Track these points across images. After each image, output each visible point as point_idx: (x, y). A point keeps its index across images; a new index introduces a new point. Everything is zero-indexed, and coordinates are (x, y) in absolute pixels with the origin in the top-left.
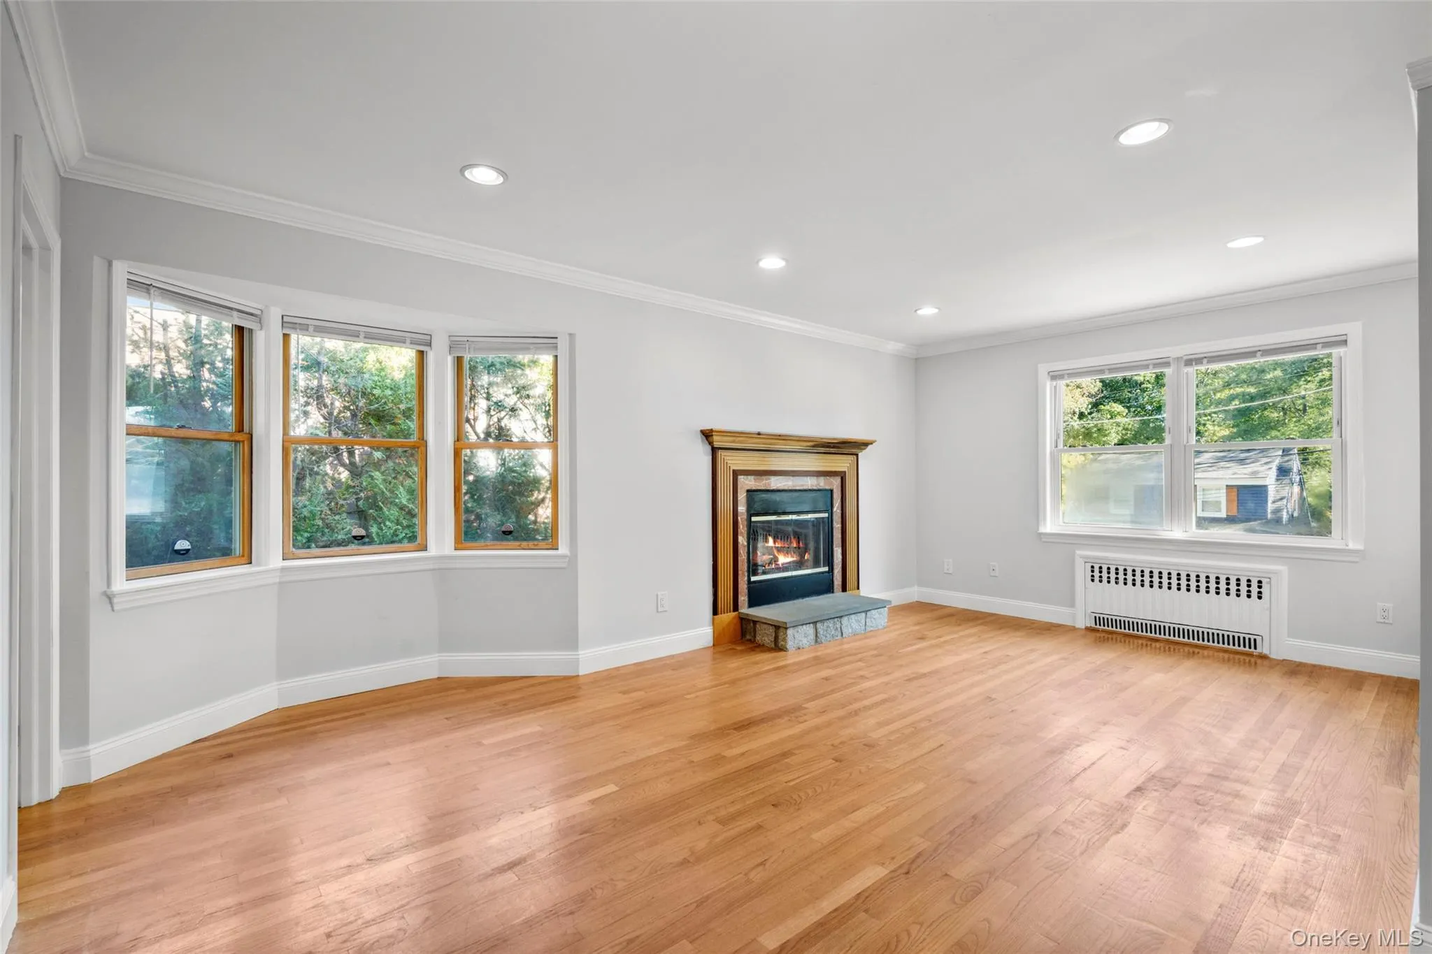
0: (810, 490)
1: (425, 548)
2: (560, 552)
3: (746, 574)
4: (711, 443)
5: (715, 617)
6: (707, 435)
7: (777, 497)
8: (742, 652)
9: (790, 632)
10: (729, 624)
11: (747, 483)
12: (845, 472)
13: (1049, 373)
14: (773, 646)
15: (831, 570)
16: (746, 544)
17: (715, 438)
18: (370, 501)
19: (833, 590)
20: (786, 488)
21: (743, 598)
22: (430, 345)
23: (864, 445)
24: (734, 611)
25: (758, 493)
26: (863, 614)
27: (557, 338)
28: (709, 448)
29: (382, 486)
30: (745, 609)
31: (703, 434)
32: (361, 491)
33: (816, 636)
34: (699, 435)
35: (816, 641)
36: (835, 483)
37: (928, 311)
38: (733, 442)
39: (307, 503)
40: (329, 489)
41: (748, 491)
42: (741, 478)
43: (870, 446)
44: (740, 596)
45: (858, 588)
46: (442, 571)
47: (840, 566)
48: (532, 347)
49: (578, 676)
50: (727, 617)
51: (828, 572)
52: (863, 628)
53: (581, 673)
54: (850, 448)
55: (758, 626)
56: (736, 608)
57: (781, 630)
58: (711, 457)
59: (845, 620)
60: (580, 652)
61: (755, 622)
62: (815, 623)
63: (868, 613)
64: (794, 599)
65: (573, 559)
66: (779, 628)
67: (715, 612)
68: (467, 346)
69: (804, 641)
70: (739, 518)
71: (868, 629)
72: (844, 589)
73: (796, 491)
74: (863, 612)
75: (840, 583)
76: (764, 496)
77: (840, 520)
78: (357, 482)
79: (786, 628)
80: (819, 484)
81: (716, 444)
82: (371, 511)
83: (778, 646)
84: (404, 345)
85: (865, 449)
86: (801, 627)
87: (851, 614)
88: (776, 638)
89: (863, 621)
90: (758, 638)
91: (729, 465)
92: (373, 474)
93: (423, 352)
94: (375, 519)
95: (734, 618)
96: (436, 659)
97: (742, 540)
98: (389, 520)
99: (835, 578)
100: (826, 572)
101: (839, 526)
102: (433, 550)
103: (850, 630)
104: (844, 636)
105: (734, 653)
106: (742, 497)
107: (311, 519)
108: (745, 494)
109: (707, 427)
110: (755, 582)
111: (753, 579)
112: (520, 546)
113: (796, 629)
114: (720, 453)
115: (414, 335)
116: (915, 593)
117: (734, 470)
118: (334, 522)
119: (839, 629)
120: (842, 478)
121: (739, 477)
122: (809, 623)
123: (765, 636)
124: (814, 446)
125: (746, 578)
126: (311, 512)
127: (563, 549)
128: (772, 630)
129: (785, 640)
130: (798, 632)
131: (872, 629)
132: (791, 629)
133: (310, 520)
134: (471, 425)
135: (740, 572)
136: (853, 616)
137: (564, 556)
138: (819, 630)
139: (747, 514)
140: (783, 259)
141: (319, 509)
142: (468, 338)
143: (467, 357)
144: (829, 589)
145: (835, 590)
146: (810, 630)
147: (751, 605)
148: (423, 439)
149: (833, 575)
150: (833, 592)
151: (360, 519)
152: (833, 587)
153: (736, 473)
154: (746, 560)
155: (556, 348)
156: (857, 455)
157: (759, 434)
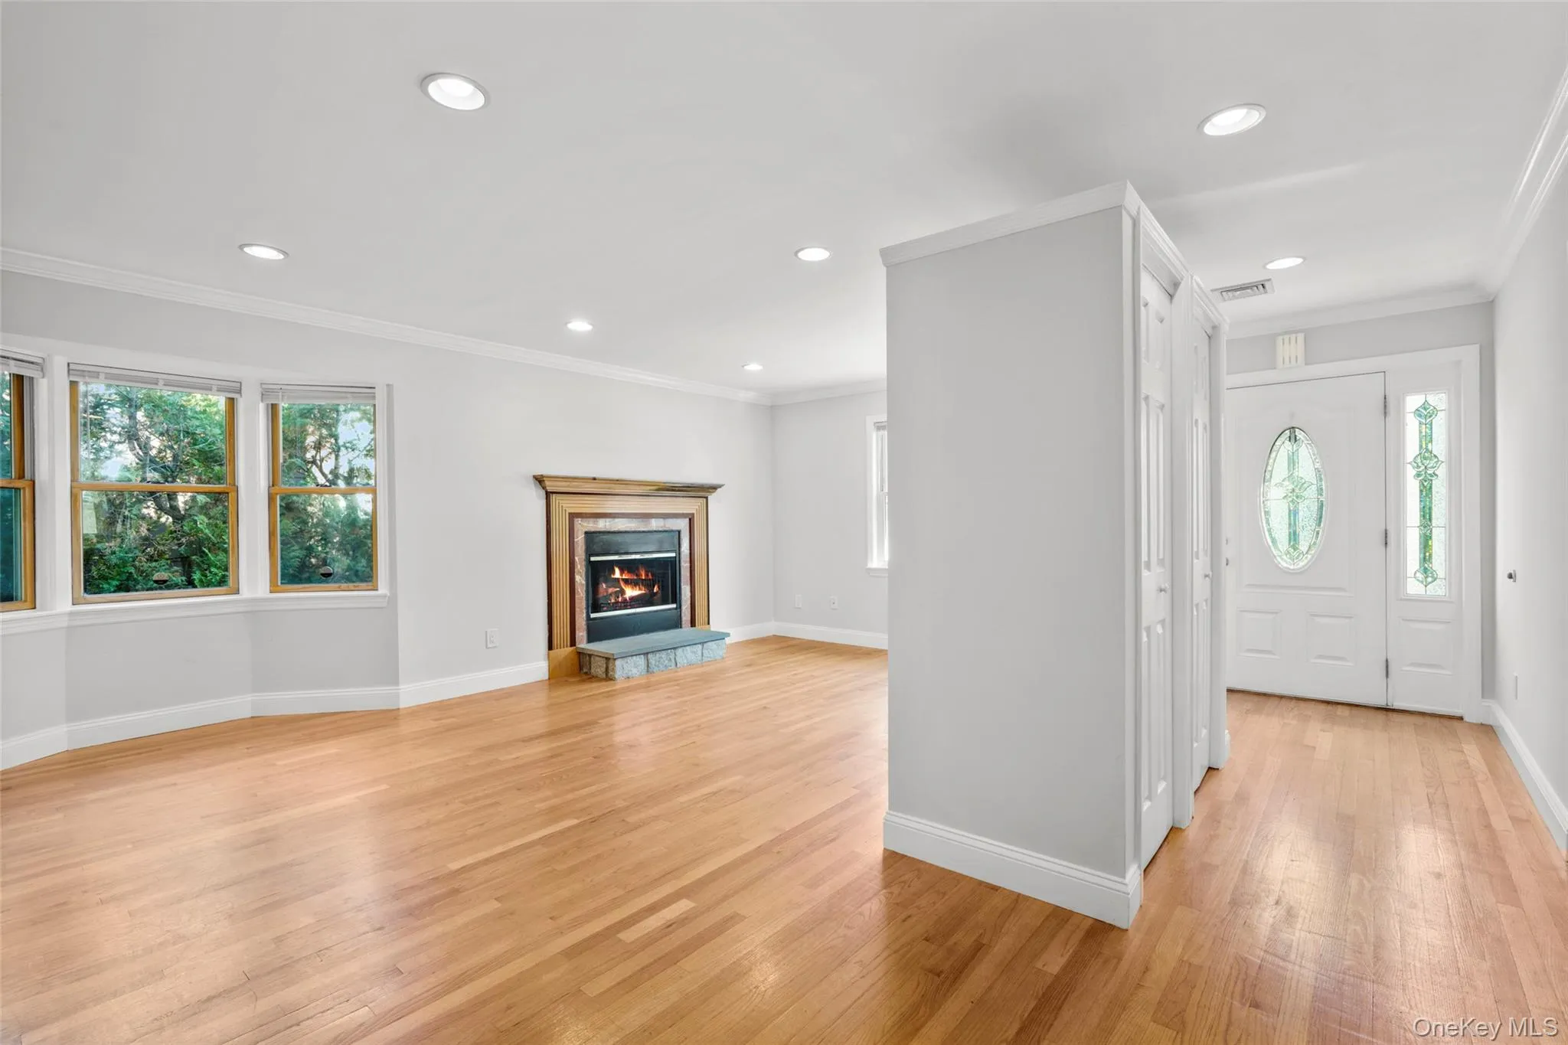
0: (655, 531)
1: (237, 592)
2: (380, 592)
3: (585, 611)
4: (544, 488)
5: (550, 652)
6: (540, 480)
7: (619, 538)
8: (573, 683)
9: (618, 663)
10: (566, 658)
11: (583, 526)
12: (693, 514)
13: (875, 423)
14: (604, 676)
15: (680, 607)
16: (584, 582)
17: (547, 483)
18: (194, 546)
19: (681, 625)
20: (628, 529)
21: (581, 634)
22: (239, 392)
23: (714, 488)
24: (571, 646)
25: (598, 534)
26: (700, 646)
27: (374, 388)
28: (543, 493)
29: (207, 531)
30: (583, 644)
31: (536, 479)
32: (183, 536)
33: (648, 666)
34: (532, 480)
35: (648, 671)
36: (682, 525)
37: (754, 367)
38: (568, 486)
39: (117, 549)
40: (143, 535)
41: (586, 533)
42: (578, 522)
43: (719, 490)
44: (577, 632)
45: (709, 624)
46: (254, 613)
47: (689, 602)
48: (349, 395)
49: (399, 709)
50: (564, 652)
51: (676, 609)
52: (700, 658)
53: (402, 706)
54: (702, 491)
55: (592, 659)
56: (573, 643)
57: (611, 661)
58: (545, 501)
59: (679, 651)
60: (400, 687)
61: (590, 656)
62: (646, 654)
63: (705, 645)
64: (638, 634)
65: (392, 600)
66: (608, 659)
67: (550, 647)
68: (280, 394)
69: (635, 671)
70: (576, 558)
71: (705, 659)
72: (693, 624)
73: (639, 532)
74: (700, 643)
75: (689, 618)
76: (605, 537)
77: (688, 559)
78: (178, 526)
79: (615, 659)
80: (665, 526)
81: (549, 489)
82: (194, 557)
83: (608, 677)
84: (210, 392)
85: (713, 492)
86: (630, 658)
87: (685, 646)
88: (607, 669)
89: (700, 653)
90: (592, 671)
91: (564, 509)
92: (196, 518)
93: (233, 399)
94: (199, 566)
95: (572, 651)
96: (250, 699)
97: (580, 579)
98: (216, 566)
99: (683, 615)
100: (673, 609)
101: (688, 565)
102: (246, 592)
103: (685, 661)
104: (678, 666)
105: (567, 683)
106: (580, 538)
107: (121, 566)
108: (583, 536)
109: (538, 473)
110: (595, 619)
111: (593, 616)
112: (339, 587)
113: (625, 659)
114: (553, 497)
115: (220, 383)
116: (771, 628)
117: (570, 514)
118: (150, 569)
119: (673, 660)
120: (690, 520)
121: (576, 520)
122: (639, 655)
123: (598, 669)
124: (656, 490)
125: (585, 615)
126: (121, 559)
127: (383, 588)
128: (603, 662)
129: (613, 670)
130: (627, 662)
131: (709, 659)
132: (619, 660)
133: (119, 568)
134: (317, 466)
135: (577, 609)
136: (688, 648)
137: (385, 596)
138: (651, 661)
139: (586, 554)
140: (591, 324)
141: (130, 555)
142: (281, 386)
143: (283, 405)
144: (677, 624)
145: (683, 626)
146: (641, 661)
147: (590, 640)
148: (234, 485)
149: (680, 611)
150: (681, 627)
151: (184, 567)
152: (681, 621)
153: (573, 516)
154: (584, 598)
155: (374, 398)
156: (707, 498)
157: (594, 479)
